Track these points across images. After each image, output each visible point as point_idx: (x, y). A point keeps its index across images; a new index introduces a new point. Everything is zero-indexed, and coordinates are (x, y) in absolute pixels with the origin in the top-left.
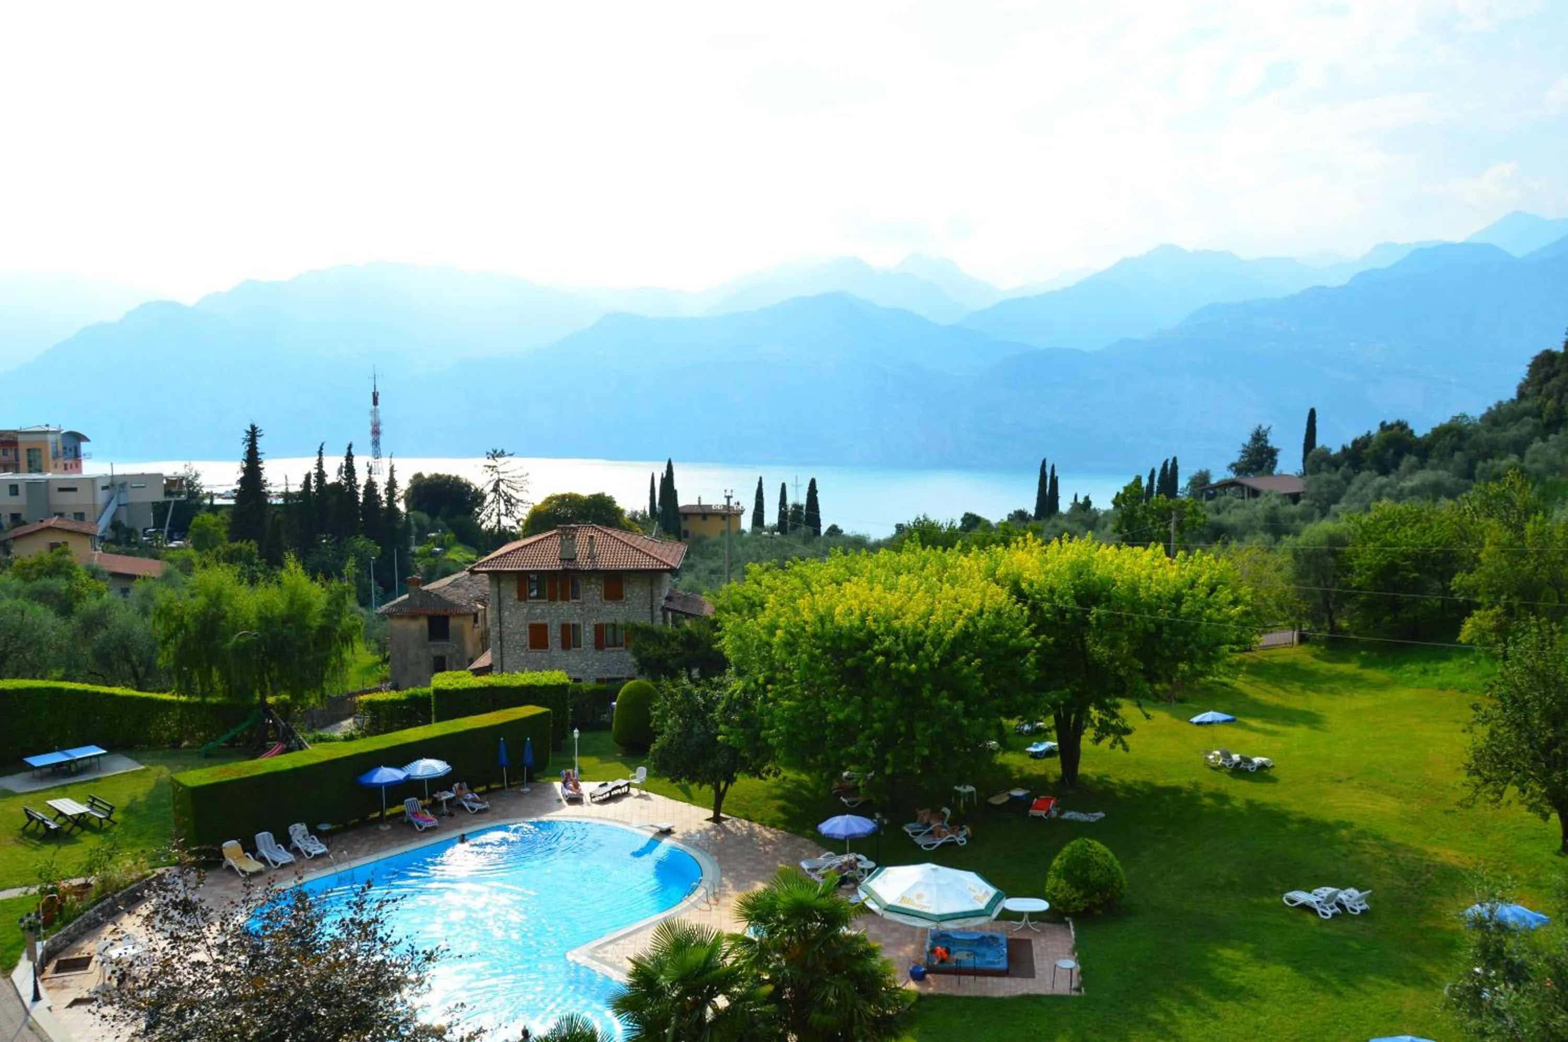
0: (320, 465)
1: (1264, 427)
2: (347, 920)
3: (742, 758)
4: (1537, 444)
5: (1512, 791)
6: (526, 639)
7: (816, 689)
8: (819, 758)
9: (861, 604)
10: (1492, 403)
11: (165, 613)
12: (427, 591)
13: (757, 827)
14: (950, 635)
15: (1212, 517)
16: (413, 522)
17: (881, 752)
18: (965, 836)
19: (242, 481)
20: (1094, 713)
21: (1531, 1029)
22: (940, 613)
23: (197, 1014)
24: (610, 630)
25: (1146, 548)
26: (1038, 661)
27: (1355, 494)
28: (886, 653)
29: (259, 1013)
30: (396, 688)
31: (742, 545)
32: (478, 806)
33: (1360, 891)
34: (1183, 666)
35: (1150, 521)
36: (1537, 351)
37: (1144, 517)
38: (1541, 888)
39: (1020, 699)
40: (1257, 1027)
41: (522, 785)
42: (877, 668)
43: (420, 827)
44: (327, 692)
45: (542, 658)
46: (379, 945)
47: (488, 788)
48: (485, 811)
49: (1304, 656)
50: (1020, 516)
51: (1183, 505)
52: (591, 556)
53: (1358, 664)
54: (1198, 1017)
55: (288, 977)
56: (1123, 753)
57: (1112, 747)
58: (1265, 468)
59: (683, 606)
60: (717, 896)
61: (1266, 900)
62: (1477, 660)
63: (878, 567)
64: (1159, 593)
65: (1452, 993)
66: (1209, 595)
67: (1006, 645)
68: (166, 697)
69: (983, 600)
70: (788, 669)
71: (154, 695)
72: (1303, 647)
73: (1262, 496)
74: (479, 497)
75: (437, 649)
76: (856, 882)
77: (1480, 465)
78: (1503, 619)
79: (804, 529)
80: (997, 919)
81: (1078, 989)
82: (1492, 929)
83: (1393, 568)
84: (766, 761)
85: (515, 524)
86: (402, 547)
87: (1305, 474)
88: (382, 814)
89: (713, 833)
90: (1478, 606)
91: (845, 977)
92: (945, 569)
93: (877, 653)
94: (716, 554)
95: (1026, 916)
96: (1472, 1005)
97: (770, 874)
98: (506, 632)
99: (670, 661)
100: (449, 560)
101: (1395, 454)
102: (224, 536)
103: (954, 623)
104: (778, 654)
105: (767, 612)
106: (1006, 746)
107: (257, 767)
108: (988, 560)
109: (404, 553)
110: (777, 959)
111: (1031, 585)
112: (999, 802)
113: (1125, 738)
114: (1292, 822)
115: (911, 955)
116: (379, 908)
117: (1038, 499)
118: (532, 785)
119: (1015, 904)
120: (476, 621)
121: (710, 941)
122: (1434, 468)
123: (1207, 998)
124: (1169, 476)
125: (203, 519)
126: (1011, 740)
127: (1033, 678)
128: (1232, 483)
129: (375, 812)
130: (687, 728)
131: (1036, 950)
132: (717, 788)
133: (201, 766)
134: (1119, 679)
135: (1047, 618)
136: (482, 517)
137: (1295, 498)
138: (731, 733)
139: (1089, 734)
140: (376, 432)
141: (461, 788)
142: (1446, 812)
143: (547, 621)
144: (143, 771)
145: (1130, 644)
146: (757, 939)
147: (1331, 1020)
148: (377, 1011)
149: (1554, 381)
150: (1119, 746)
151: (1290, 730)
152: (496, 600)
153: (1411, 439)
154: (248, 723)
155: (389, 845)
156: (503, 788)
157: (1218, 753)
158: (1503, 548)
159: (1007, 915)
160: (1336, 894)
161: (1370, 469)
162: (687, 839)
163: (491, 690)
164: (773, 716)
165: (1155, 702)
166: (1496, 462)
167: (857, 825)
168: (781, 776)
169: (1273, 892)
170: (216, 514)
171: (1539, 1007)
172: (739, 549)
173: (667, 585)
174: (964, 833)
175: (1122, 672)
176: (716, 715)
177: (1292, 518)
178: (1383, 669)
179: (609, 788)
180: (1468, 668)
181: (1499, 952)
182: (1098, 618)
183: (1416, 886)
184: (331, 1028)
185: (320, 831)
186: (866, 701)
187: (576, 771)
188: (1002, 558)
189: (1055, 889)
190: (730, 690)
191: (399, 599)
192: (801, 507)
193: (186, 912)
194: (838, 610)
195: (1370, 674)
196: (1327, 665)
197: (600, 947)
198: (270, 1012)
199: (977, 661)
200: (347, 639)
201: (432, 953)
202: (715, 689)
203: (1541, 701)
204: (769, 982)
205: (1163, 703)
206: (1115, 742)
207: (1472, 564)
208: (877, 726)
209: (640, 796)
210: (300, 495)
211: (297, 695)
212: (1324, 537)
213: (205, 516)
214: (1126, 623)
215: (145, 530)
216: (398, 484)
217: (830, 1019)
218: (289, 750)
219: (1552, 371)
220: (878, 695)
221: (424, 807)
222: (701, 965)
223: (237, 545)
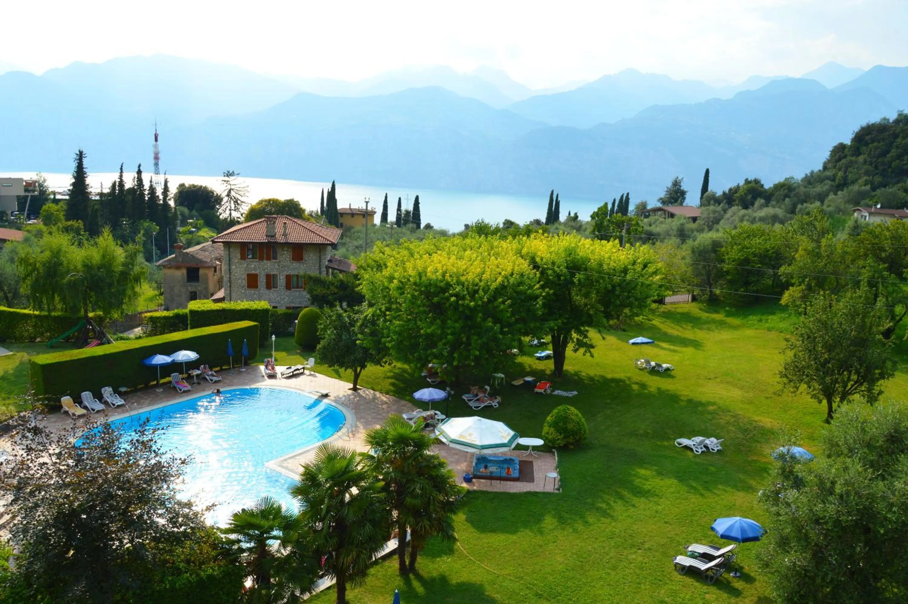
0: (121, 176)
1: (680, 178)
2: (135, 441)
3: (370, 354)
4: (831, 196)
5: (803, 387)
6: (245, 283)
7: (414, 315)
8: (416, 355)
9: (443, 267)
10: (808, 172)
11: (24, 261)
12: (186, 253)
13: (378, 394)
14: (494, 286)
15: (647, 228)
16: (179, 213)
17: (451, 353)
18: (498, 403)
19: (73, 184)
20: (575, 335)
21: (804, 512)
22: (488, 273)
23: (43, 493)
24: (295, 279)
25: (609, 241)
26: (543, 303)
27: (728, 219)
28: (456, 295)
29: (81, 493)
30: (167, 309)
31: (375, 233)
32: (215, 379)
33: (717, 439)
34: (627, 311)
35: (611, 228)
36: (835, 144)
37: (608, 226)
38: (814, 440)
39: (532, 325)
40: (657, 512)
41: (241, 367)
42: (451, 305)
43: (181, 390)
44: (126, 312)
45: (255, 294)
46: (153, 455)
47: (221, 368)
48: (219, 381)
49: (694, 309)
50: (538, 222)
51: (631, 220)
52: (285, 235)
53: (724, 314)
54: (624, 506)
55: (98, 472)
56: (590, 358)
57: (584, 355)
58: (679, 201)
59: (338, 266)
60: (353, 433)
61: (666, 443)
62: (790, 315)
63: (454, 246)
64: (615, 267)
65: (764, 494)
66: (643, 269)
67: (525, 293)
68: (26, 311)
69: (514, 267)
70: (399, 303)
71: (18, 310)
72: (694, 304)
73: (676, 217)
74: (218, 200)
75: (192, 287)
76: (434, 426)
77: (799, 206)
78: (806, 292)
79: (411, 225)
80: (514, 449)
81: (558, 489)
82: (788, 459)
83: (747, 261)
84: (384, 356)
85: (240, 216)
86: (171, 227)
87: (701, 206)
88: (158, 382)
89: (353, 397)
90: (793, 285)
91: (426, 478)
92: (492, 248)
93: (452, 295)
94: (359, 238)
95: (530, 448)
96: (774, 500)
97: (384, 421)
98: (233, 278)
99: (330, 297)
100: (201, 236)
101: (752, 197)
102: (62, 218)
103: (496, 279)
104: (394, 293)
105: (388, 269)
106: (522, 352)
107: (82, 354)
108: (517, 244)
109: (173, 230)
110: (387, 468)
111: (542, 259)
112: (518, 384)
113: (592, 350)
114: (682, 401)
115: (464, 468)
116: (153, 432)
117: (548, 213)
118: (248, 367)
119: (524, 441)
120: (215, 271)
121: (348, 457)
122: (773, 207)
123: (628, 496)
124: (624, 204)
125: (49, 206)
126: (526, 349)
127: (541, 313)
128: (660, 209)
129: (153, 381)
130: (339, 336)
131: (535, 467)
132: (355, 371)
133: (48, 353)
134: (590, 316)
135: (549, 279)
136: (220, 211)
137: (694, 219)
138: (365, 339)
139: (570, 347)
140: (156, 158)
141: (205, 368)
142: (767, 398)
143: (257, 272)
144: (12, 355)
145: (597, 296)
146: (376, 456)
147: (696, 509)
148: (151, 492)
149: (843, 161)
150: (588, 354)
151: (684, 349)
152: (228, 258)
153: (762, 189)
154: (77, 328)
155: (161, 400)
156: (230, 369)
157: (643, 361)
158: (809, 253)
159: (519, 447)
160: (703, 441)
161: (737, 205)
162: (337, 400)
163: (223, 311)
164: (389, 330)
165: (608, 330)
166: (808, 205)
167: (436, 394)
168: (393, 365)
169: (669, 439)
170: (57, 204)
171: (809, 500)
172: (372, 235)
173: (329, 253)
174: (497, 400)
175: (591, 312)
176: (356, 329)
177: (692, 231)
178: (738, 317)
179: (292, 370)
180: (784, 319)
181: (791, 472)
182: (579, 280)
183: (748, 437)
184: (124, 502)
185: (120, 392)
186: (444, 322)
187: (273, 360)
188: (526, 243)
189: (548, 433)
190: (365, 314)
191: (169, 257)
192: (410, 212)
193: (36, 434)
194: (429, 269)
195: (731, 320)
196: (707, 315)
197: (285, 460)
198: (87, 492)
199: (509, 301)
200: (137, 280)
201: (185, 460)
202: (356, 314)
203: (823, 338)
204: (383, 480)
205: (613, 331)
206: (586, 351)
207: (791, 261)
208: (449, 337)
209: (310, 375)
210: (109, 194)
211: (107, 311)
212: (710, 241)
213: (51, 205)
214: (595, 283)
215: (12, 213)
216: (170, 189)
217: (417, 502)
218: (102, 344)
219: (843, 155)
220: (451, 320)
221: (182, 379)
222: (343, 470)
223: (70, 223)
